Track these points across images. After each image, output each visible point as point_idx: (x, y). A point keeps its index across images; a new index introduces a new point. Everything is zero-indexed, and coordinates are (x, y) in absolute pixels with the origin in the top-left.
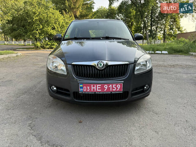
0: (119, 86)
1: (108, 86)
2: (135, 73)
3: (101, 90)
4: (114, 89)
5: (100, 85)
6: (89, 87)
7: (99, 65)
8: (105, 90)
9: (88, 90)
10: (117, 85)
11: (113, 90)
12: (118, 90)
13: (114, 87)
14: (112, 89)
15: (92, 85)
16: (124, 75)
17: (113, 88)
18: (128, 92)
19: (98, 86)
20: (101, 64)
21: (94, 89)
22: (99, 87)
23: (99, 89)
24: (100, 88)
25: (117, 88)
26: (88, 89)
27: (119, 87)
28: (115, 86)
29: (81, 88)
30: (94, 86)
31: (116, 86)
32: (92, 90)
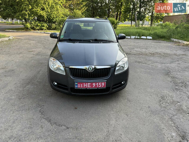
0: (103, 84)
1: (96, 84)
2: (116, 73)
4: (100, 86)
5: (90, 84)
6: (82, 85)
7: (89, 69)
8: (94, 87)
10: (102, 83)
12: (103, 86)
13: (100, 84)
16: (107, 75)
17: (99, 85)
18: (109, 88)
19: (88, 84)
20: (90, 69)
23: (89, 86)
25: (102, 85)
27: (103, 85)
29: (76, 85)
30: (85, 84)
31: (101, 84)
32: (84, 87)
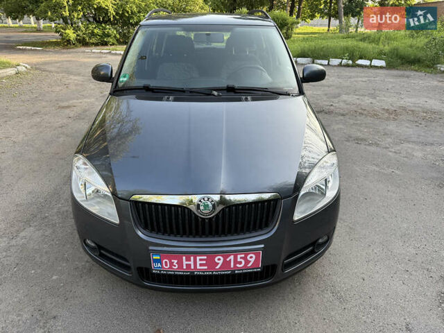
0: (252, 258)
1: (225, 258)
2: (297, 216)
3: (206, 267)
4: (240, 263)
5: (205, 257)
6: (176, 261)
7: (202, 208)
8: (218, 267)
9: (175, 266)
10: (246, 255)
11: (238, 265)
12: (249, 265)
13: (239, 260)
14: (235, 264)
15: (184, 258)
16: (267, 225)
17: (236, 262)
18: (274, 267)
19: (198, 258)
20: (206, 206)
21: (188, 266)
22: (201, 260)
23: (201, 265)
24: (205, 262)
25: (247, 262)
26: (175, 264)
27: (252, 260)
28: (241, 258)
29: (156, 261)
30: (188, 259)
31: (245, 258)
32: (185, 267)
